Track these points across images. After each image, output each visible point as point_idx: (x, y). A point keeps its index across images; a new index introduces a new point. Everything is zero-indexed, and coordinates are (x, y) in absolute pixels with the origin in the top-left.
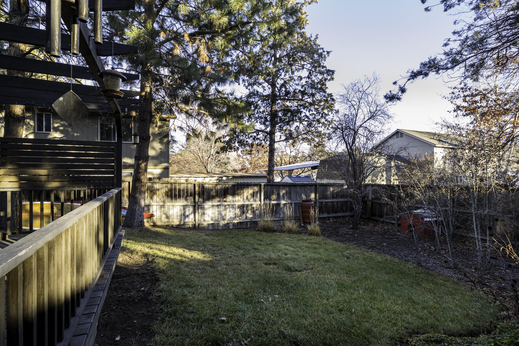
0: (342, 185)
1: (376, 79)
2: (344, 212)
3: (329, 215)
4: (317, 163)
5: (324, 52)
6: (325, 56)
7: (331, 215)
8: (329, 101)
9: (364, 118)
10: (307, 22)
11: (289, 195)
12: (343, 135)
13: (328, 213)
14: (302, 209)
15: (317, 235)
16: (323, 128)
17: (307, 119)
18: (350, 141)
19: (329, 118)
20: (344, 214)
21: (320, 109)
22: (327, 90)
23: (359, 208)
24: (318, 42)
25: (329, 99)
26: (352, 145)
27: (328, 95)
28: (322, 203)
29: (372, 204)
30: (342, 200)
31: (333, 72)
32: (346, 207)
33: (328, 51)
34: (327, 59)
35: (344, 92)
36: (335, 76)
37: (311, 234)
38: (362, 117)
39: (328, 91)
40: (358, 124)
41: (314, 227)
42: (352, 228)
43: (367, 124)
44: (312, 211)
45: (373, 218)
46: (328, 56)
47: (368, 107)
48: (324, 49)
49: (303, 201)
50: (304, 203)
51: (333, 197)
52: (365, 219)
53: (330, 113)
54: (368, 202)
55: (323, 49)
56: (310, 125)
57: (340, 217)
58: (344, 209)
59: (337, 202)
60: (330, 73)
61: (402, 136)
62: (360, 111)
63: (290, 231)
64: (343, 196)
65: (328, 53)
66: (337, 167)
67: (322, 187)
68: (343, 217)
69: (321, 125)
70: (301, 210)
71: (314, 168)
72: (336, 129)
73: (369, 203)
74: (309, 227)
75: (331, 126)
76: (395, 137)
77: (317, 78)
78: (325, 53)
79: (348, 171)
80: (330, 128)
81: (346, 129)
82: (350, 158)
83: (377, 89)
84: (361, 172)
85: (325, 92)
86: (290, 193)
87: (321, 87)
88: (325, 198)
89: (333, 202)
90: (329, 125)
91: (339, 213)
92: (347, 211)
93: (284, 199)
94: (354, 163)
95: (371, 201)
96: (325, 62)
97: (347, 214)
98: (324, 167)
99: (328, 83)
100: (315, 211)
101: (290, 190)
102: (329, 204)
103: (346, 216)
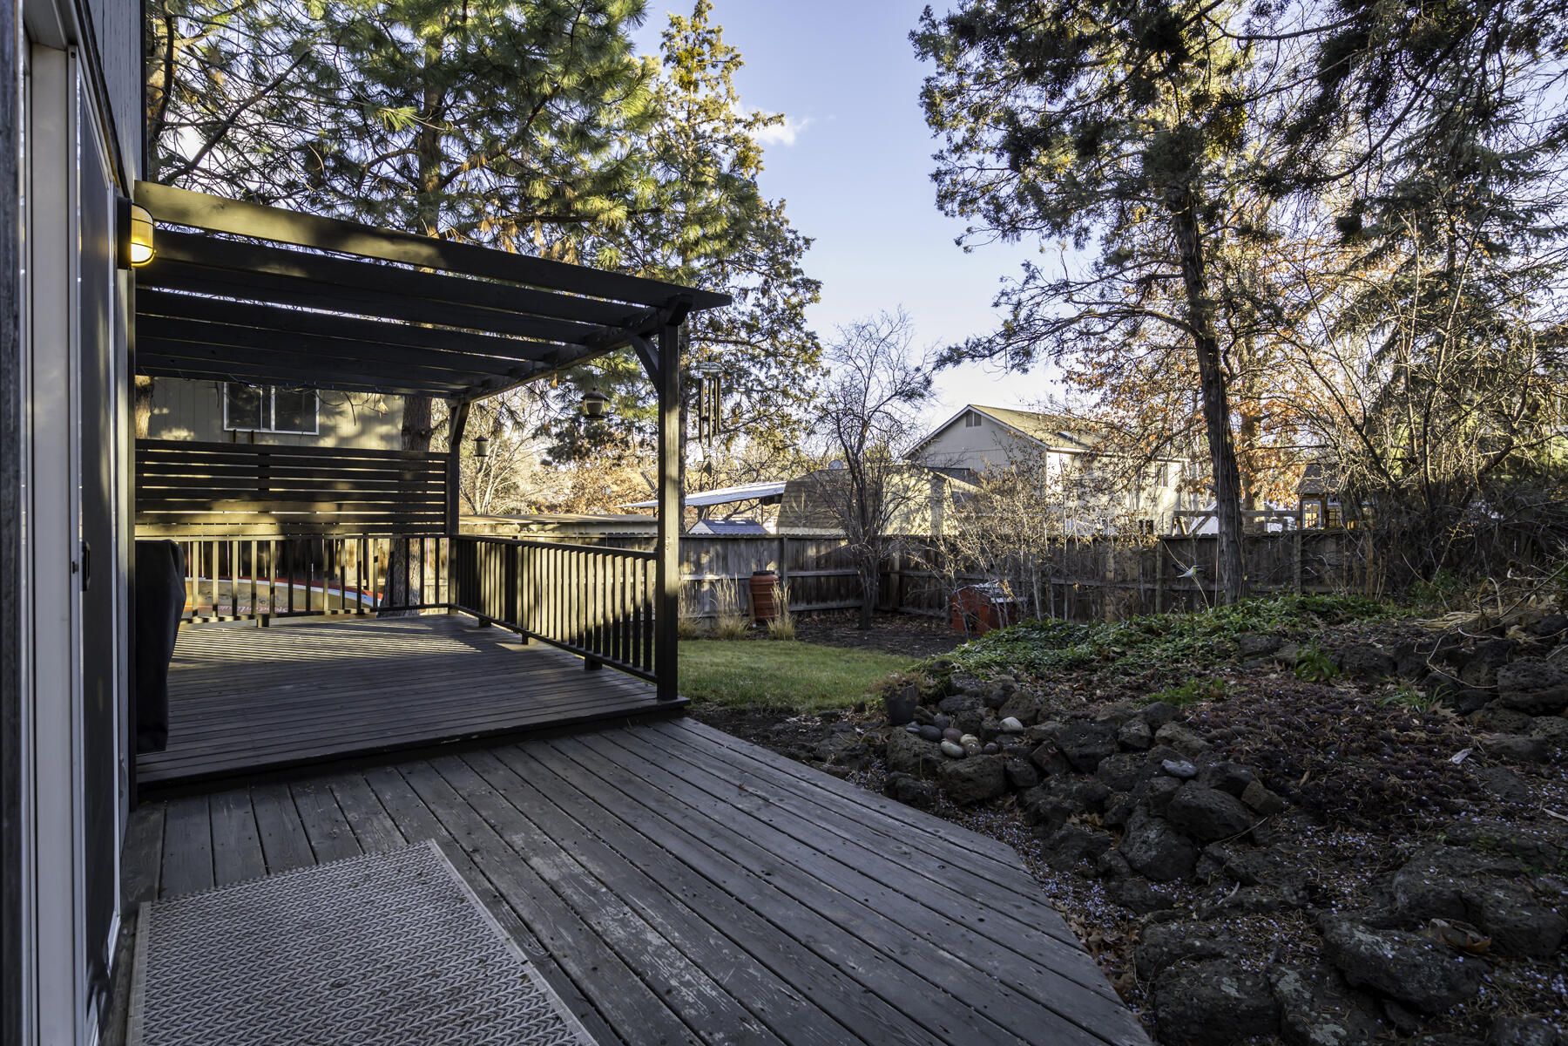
0: (837, 539)
1: (903, 319)
2: (842, 598)
3: (810, 607)
4: (778, 486)
5: (798, 239)
6: (800, 247)
7: (815, 606)
8: (810, 350)
9: (882, 396)
10: (761, 165)
11: (723, 563)
12: (839, 428)
13: (809, 602)
14: (752, 590)
15: (789, 638)
16: (795, 406)
17: (759, 388)
18: (854, 441)
19: (809, 385)
20: (842, 604)
21: (788, 363)
22: (804, 325)
23: (871, 584)
24: (785, 214)
25: (809, 345)
26: (859, 450)
27: (807, 335)
28: (793, 578)
29: (901, 578)
30: (839, 571)
31: (817, 285)
32: (846, 587)
33: (808, 237)
34: (804, 255)
35: (840, 340)
36: (822, 293)
37: (776, 637)
38: (878, 393)
39: (807, 327)
40: (871, 403)
41: (782, 623)
42: (858, 629)
43: (887, 408)
44: (776, 591)
45: (902, 609)
46: (808, 248)
47: (890, 372)
48: (799, 234)
49: (755, 574)
50: (757, 578)
51: (818, 566)
52: (887, 612)
53: (810, 375)
54: (892, 575)
55: (795, 232)
56: (765, 401)
57: (833, 609)
58: (842, 591)
59: (828, 577)
60: (812, 285)
61: (978, 423)
62: (873, 380)
63: (731, 636)
64: (839, 564)
65: (807, 241)
66: (828, 500)
67: (796, 544)
68: (841, 610)
69: (791, 401)
70: (750, 595)
71: (767, 500)
72: (825, 414)
73: (895, 578)
74: (771, 626)
75: (812, 405)
76: (964, 421)
77: (782, 294)
78: (801, 242)
79: (850, 506)
80: (810, 409)
81: (845, 415)
82: (855, 478)
83: (909, 335)
84: (877, 511)
85: (799, 328)
86: (725, 558)
87: (792, 317)
88: (802, 569)
89: (818, 577)
90: (809, 402)
91: (832, 600)
92: (847, 597)
93: (711, 571)
94: (861, 490)
95: (898, 573)
96: (799, 261)
97: (849, 602)
98: (797, 499)
99: (807, 311)
100: (782, 590)
101: (725, 549)
102: (810, 580)
103: (847, 609)
